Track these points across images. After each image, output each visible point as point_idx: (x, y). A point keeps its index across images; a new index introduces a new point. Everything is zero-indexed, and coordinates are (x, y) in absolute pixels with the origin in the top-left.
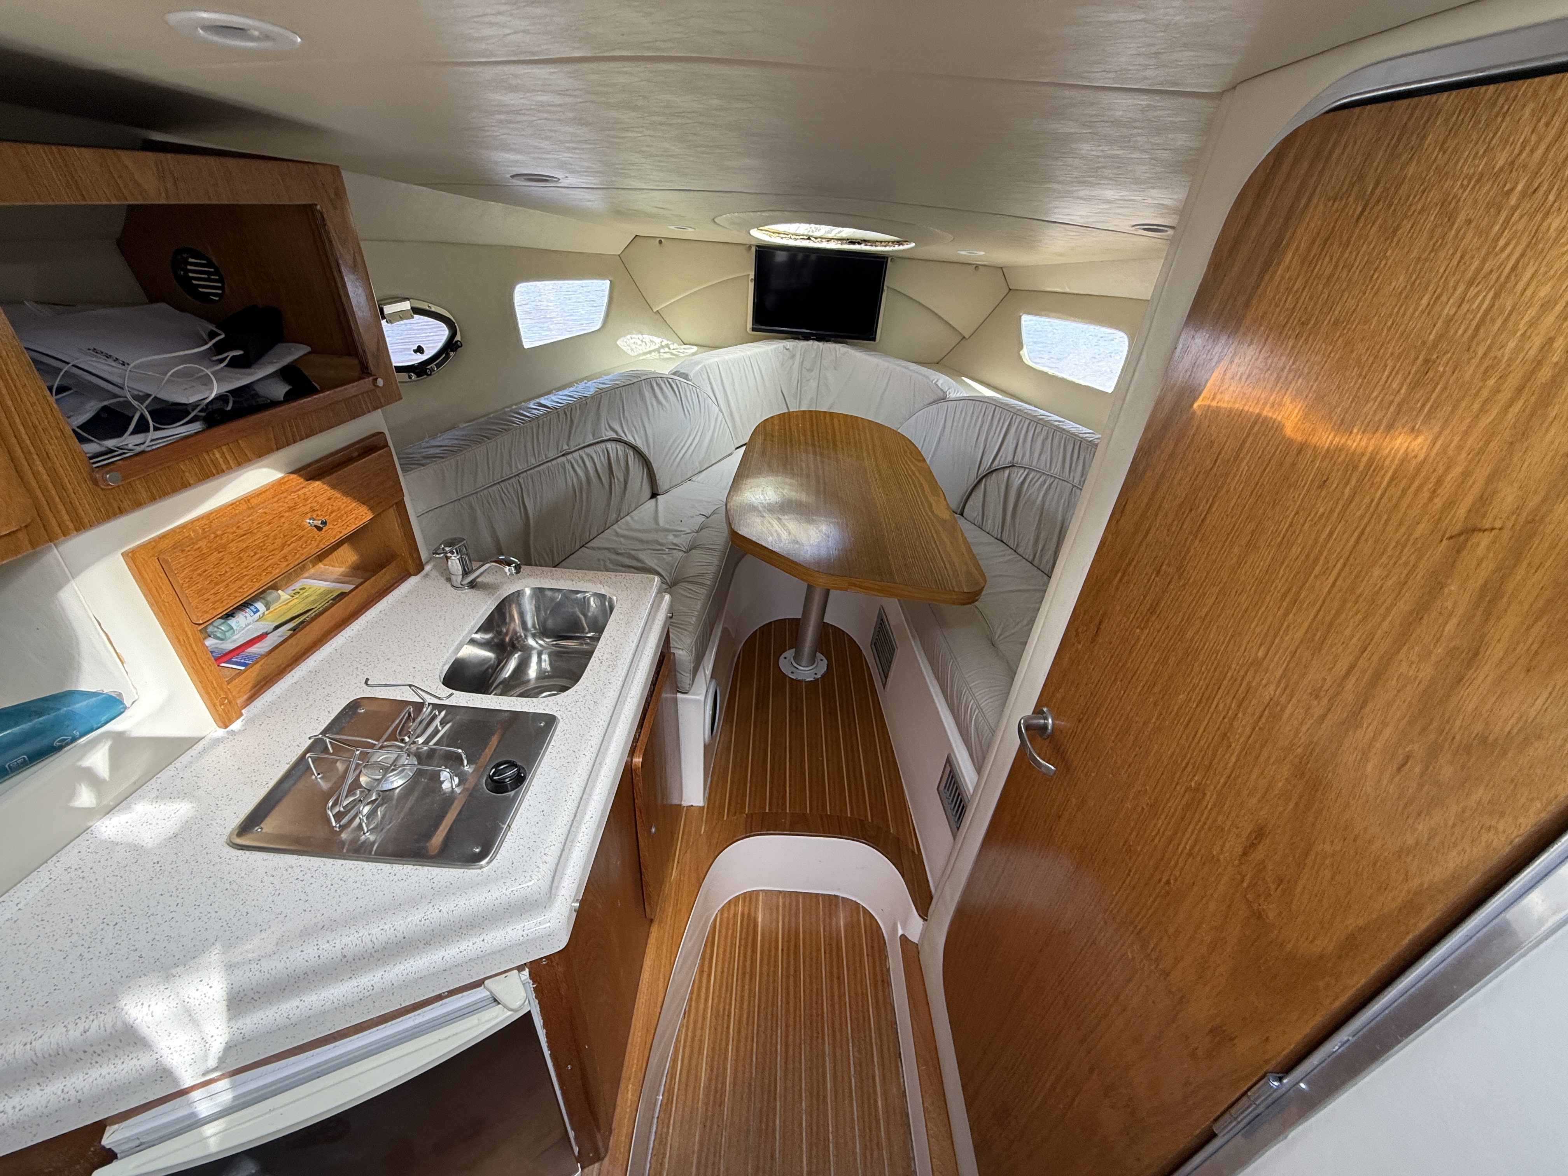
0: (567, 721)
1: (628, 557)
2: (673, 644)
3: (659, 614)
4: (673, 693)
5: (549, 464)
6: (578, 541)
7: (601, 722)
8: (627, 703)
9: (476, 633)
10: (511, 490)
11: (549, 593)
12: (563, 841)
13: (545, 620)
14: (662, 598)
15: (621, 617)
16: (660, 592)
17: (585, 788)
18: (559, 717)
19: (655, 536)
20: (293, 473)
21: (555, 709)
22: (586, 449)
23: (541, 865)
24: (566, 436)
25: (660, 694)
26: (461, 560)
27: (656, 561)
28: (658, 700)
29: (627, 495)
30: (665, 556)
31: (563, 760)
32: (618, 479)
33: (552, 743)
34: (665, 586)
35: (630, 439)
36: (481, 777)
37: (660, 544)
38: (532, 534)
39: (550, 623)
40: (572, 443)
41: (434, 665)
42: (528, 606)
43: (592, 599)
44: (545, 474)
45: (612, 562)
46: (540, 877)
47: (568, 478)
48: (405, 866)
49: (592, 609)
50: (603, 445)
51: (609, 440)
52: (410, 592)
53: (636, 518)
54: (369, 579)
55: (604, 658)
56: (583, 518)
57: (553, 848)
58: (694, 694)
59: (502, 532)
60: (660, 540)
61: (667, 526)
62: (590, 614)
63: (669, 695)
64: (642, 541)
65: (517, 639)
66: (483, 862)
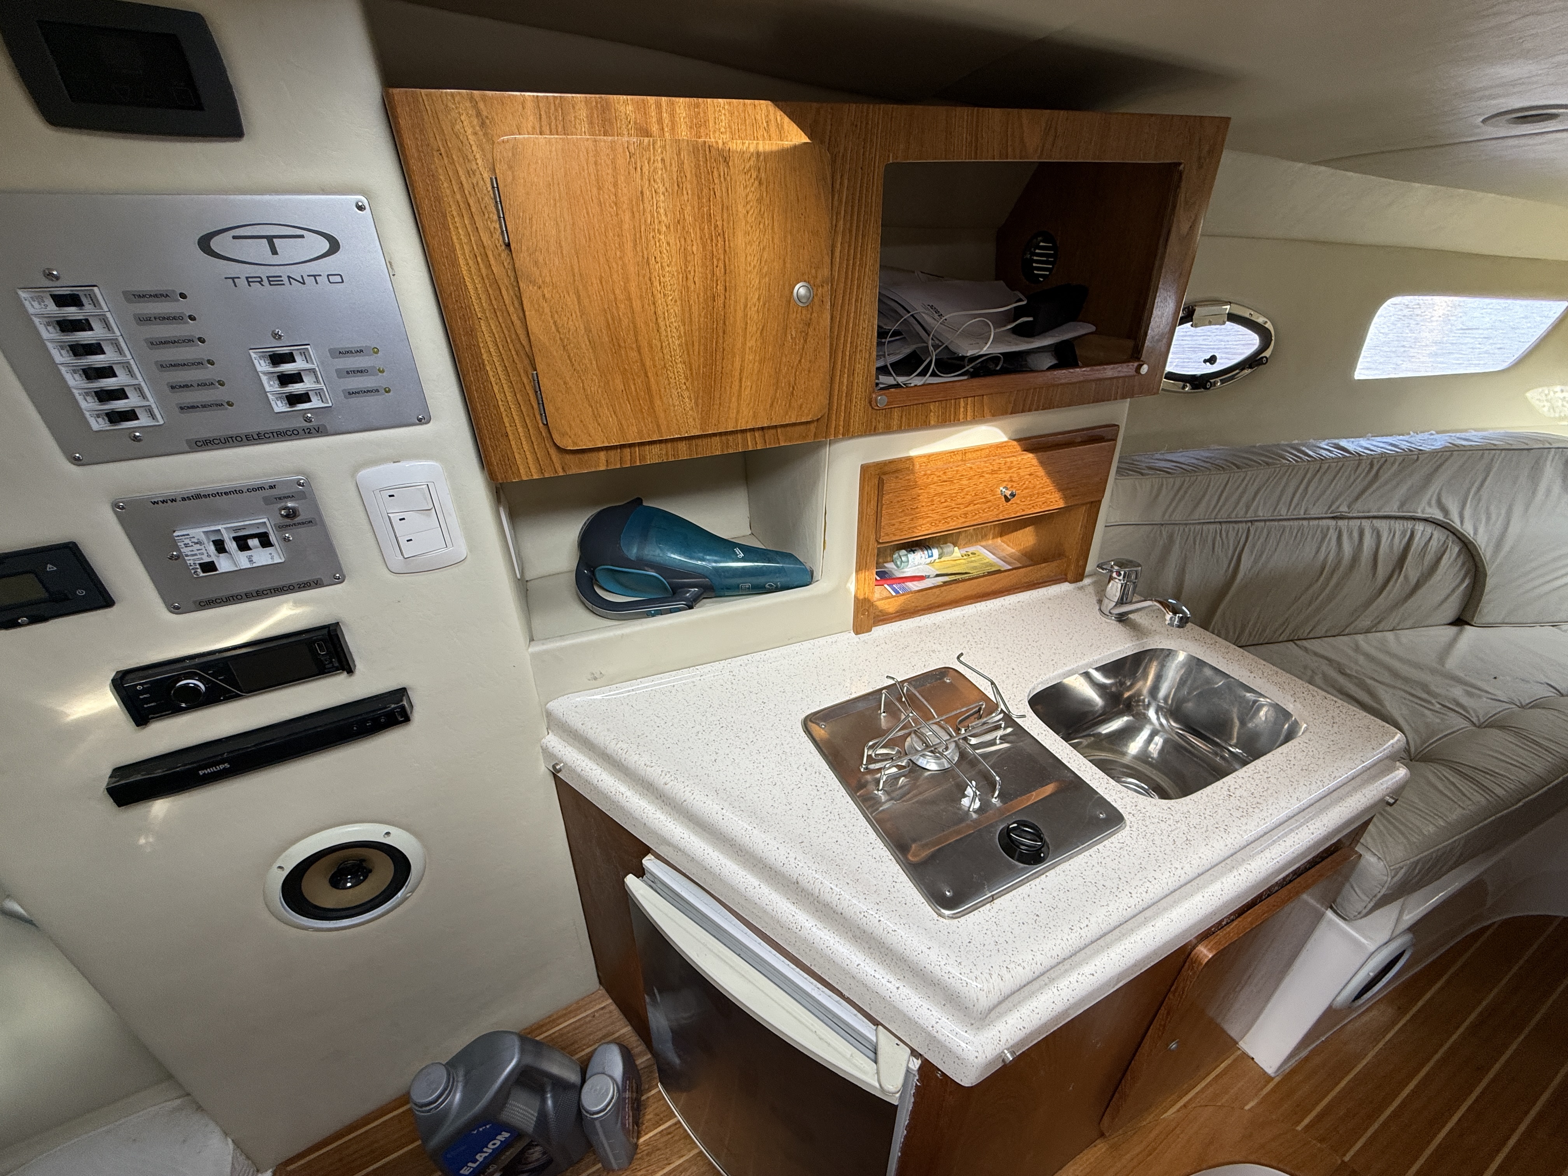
0: (1135, 834)
1: (1357, 685)
2: (1366, 839)
3: (1371, 787)
4: (1322, 904)
5: (1305, 523)
6: (1287, 632)
7: (1179, 871)
8: (1235, 873)
9: (1097, 669)
10: (1232, 535)
11: (1208, 672)
12: (1037, 973)
13: (1185, 700)
14: (1391, 769)
15: (1299, 756)
16: (1394, 758)
17: (1105, 934)
18: (1128, 822)
19: (1426, 677)
20: (1015, 440)
21: (1129, 810)
22: (1375, 521)
23: (995, 976)
24: (1355, 494)
25: (1298, 893)
26: (1124, 587)
27: (1405, 711)
28: (1289, 899)
29: (1406, 605)
30: (1426, 712)
31: (1100, 877)
32: (1406, 577)
33: (1100, 846)
34: (1404, 755)
35: (1468, 529)
36: (1002, 821)
37: (1429, 693)
38: (1228, 598)
39: (1190, 706)
40: (1358, 505)
41: (1032, 677)
42: (1173, 673)
43: (1265, 709)
44: (1291, 533)
45: (1325, 677)
46: (985, 988)
47: (1323, 548)
48: (885, 848)
49: (1256, 721)
50: (1409, 525)
51: (1426, 520)
52: (1057, 597)
53: (1404, 640)
54: (1026, 567)
55: (1238, 793)
56: (1313, 606)
57: (1020, 968)
58: (1357, 930)
59: (1192, 578)
60: (1433, 688)
61: (1461, 675)
62: (1250, 725)
63: (1312, 902)
64: (1395, 674)
65: (1139, 701)
66: (947, 912)
